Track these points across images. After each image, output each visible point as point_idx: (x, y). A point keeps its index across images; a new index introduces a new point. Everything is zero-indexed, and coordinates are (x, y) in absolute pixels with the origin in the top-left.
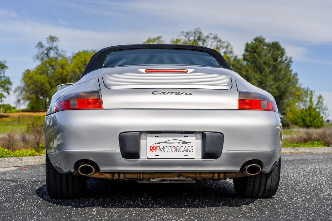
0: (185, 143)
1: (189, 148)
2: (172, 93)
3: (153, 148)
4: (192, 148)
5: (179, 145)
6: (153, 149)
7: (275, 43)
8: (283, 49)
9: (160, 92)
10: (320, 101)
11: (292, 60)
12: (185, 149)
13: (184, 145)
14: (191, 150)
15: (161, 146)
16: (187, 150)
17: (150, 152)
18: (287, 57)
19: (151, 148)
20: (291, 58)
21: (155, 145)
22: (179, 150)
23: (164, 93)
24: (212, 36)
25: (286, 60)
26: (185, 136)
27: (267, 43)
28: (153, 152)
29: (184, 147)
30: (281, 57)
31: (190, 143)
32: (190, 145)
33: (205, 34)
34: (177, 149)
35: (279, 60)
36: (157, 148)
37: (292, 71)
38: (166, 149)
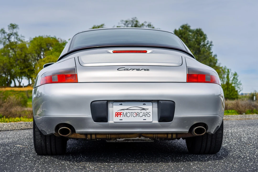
0: (144, 109)
1: (147, 113)
2: (134, 69)
3: (118, 113)
4: (149, 113)
5: (139, 111)
6: (118, 115)
7: (199, 30)
8: (205, 35)
9: (123, 69)
10: (235, 78)
11: (213, 44)
12: (144, 115)
13: (143, 111)
14: (148, 115)
15: (125, 112)
16: (145, 115)
17: (115, 117)
18: (208, 41)
19: (117, 114)
20: (211, 42)
21: (120, 112)
22: (139, 115)
23: (127, 70)
24: (146, 24)
25: (208, 44)
26: (144, 104)
27: (192, 30)
28: (118, 117)
29: (143, 113)
30: (204, 41)
31: (148, 109)
32: (148, 111)
33: (140, 23)
34: (137, 114)
35: (202, 43)
36: (121, 113)
37: (212, 53)
38: (128, 115)
